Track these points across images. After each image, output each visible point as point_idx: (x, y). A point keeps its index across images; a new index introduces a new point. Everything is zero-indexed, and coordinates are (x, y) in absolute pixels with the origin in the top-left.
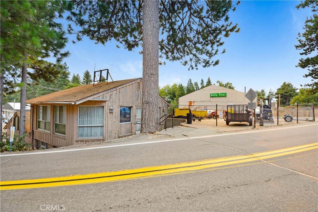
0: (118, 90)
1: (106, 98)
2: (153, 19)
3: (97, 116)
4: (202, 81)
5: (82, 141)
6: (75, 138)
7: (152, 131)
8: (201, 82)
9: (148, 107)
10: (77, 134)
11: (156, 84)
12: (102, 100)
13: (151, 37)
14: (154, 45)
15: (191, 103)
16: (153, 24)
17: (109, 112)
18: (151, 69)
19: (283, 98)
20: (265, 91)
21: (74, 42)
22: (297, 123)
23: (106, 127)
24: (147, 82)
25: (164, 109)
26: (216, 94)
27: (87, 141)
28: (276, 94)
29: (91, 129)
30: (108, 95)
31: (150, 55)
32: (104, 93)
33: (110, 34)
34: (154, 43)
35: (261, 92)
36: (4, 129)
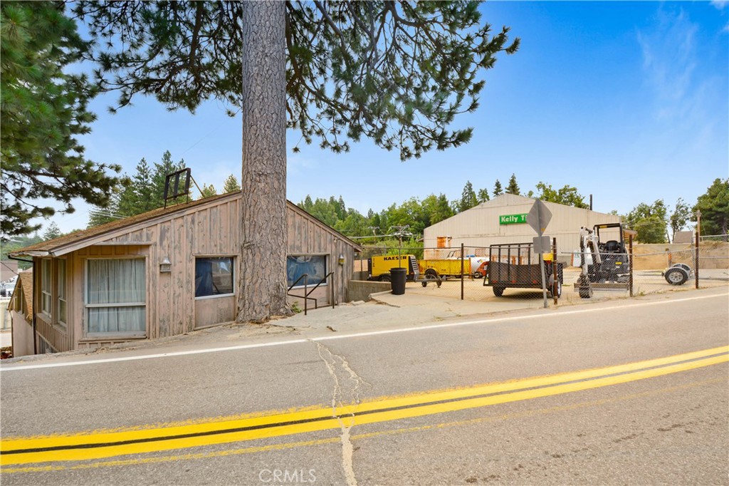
0: (189, 218)
1: (148, 239)
2: (262, 35)
3: (130, 283)
4: (498, 185)
5: (92, 342)
6: (78, 337)
7: (259, 316)
8: (496, 187)
9: (250, 256)
10: (83, 325)
11: (273, 197)
12: (135, 243)
13: (259, 82)
14: (266, 100)
15: (444, 241)
16: (264, 47)
17: (158, 272)
18: (259, 160)
19: (714, 220)
20: (665, 204)
21: (113, 110)
22: (697, 287)
23: (151, 307)
24: (248, 194)
25: (340, 259)
26: (515, 216)
27: (105, 342)
28: (695, 209)
29: (118, 314)
30: (156, 232)
31: (255, 127)
32: (143, 226)
33: (203, 84)
34: (265, 94)
35: (654, 206)
36: (8, 310)
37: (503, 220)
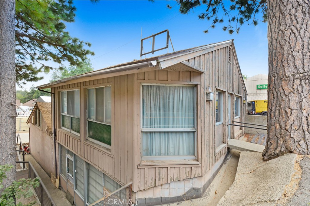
6: (137, 161)
10: (140, 148)
17: (206, 100)
25: (244, 100)
36: (26, 123)
37: (259, 87)
